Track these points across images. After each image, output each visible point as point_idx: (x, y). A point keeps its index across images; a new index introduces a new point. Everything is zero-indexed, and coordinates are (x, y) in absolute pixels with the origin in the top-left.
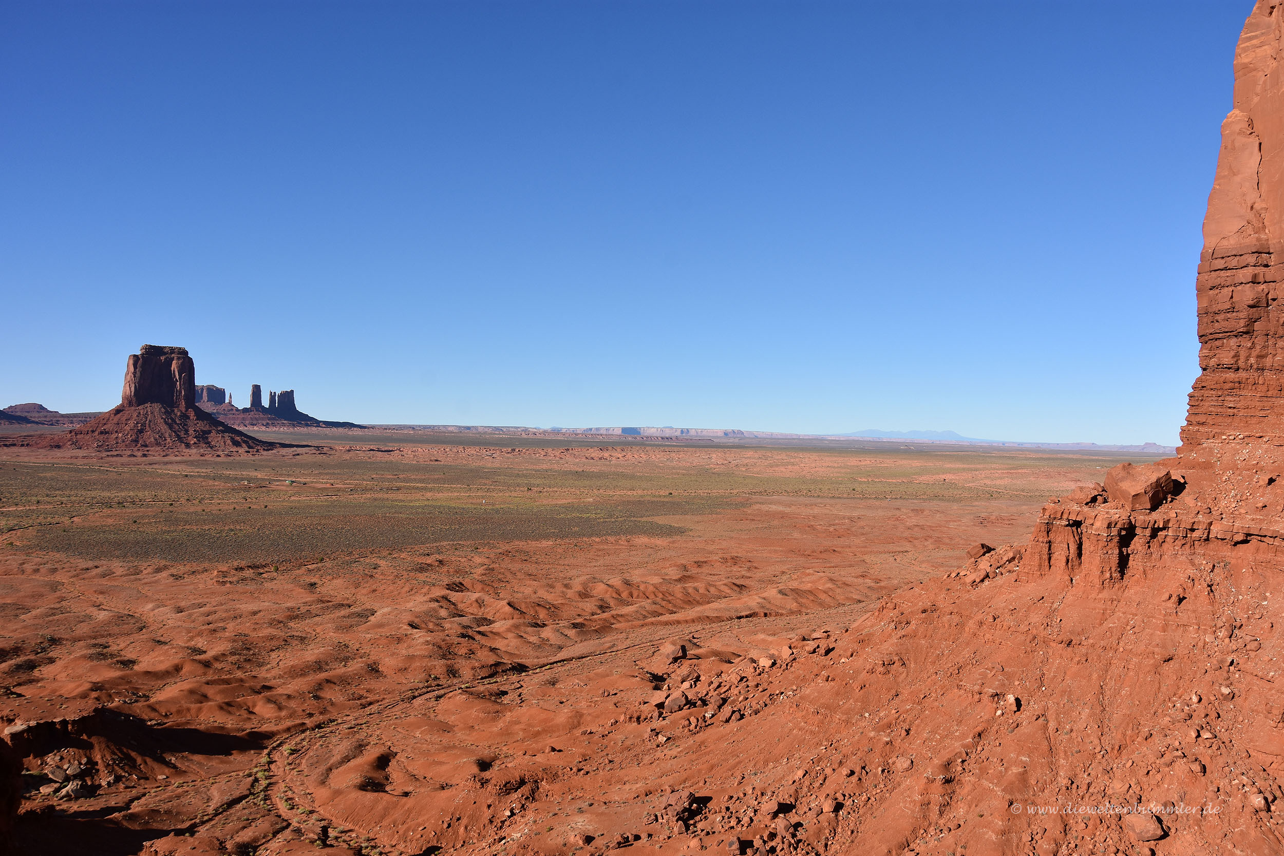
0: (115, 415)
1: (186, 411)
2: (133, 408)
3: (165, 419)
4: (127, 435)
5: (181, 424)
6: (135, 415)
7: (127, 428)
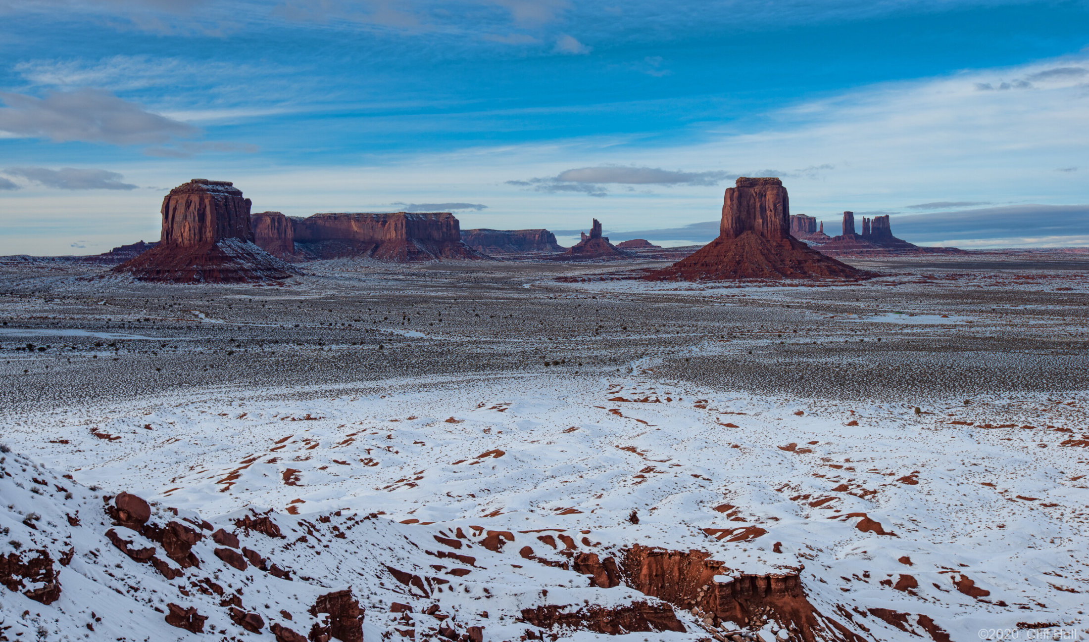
0: (715, 247)
1: (782, 241)
2: (731, 241)
3: (761, 250)
4: (726, 267)
5: (777, 255)
6: (733, 247)
7: (726, 259)
